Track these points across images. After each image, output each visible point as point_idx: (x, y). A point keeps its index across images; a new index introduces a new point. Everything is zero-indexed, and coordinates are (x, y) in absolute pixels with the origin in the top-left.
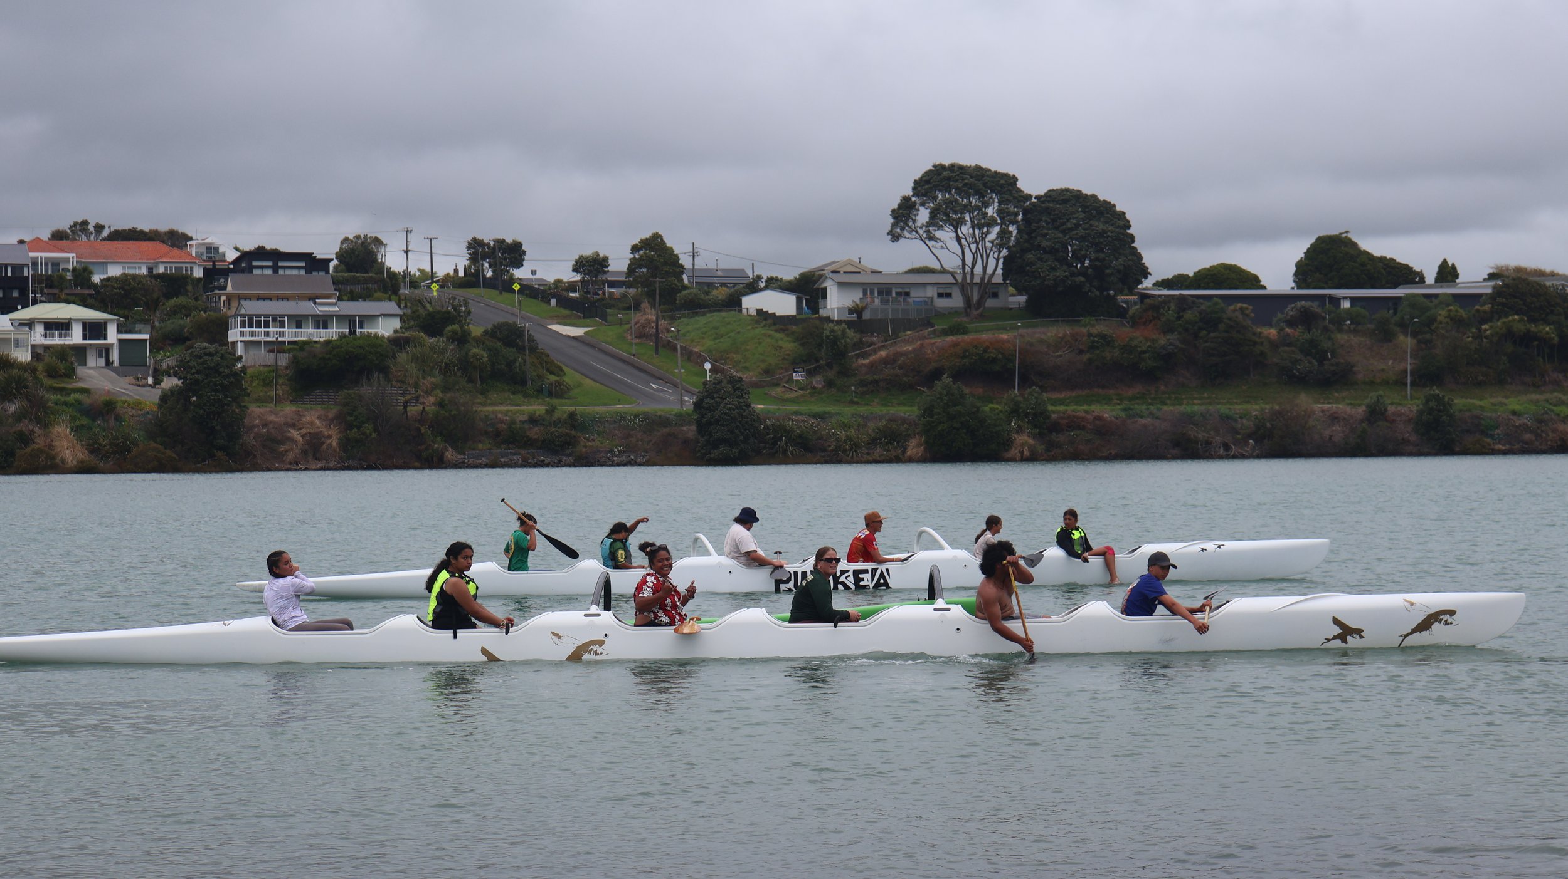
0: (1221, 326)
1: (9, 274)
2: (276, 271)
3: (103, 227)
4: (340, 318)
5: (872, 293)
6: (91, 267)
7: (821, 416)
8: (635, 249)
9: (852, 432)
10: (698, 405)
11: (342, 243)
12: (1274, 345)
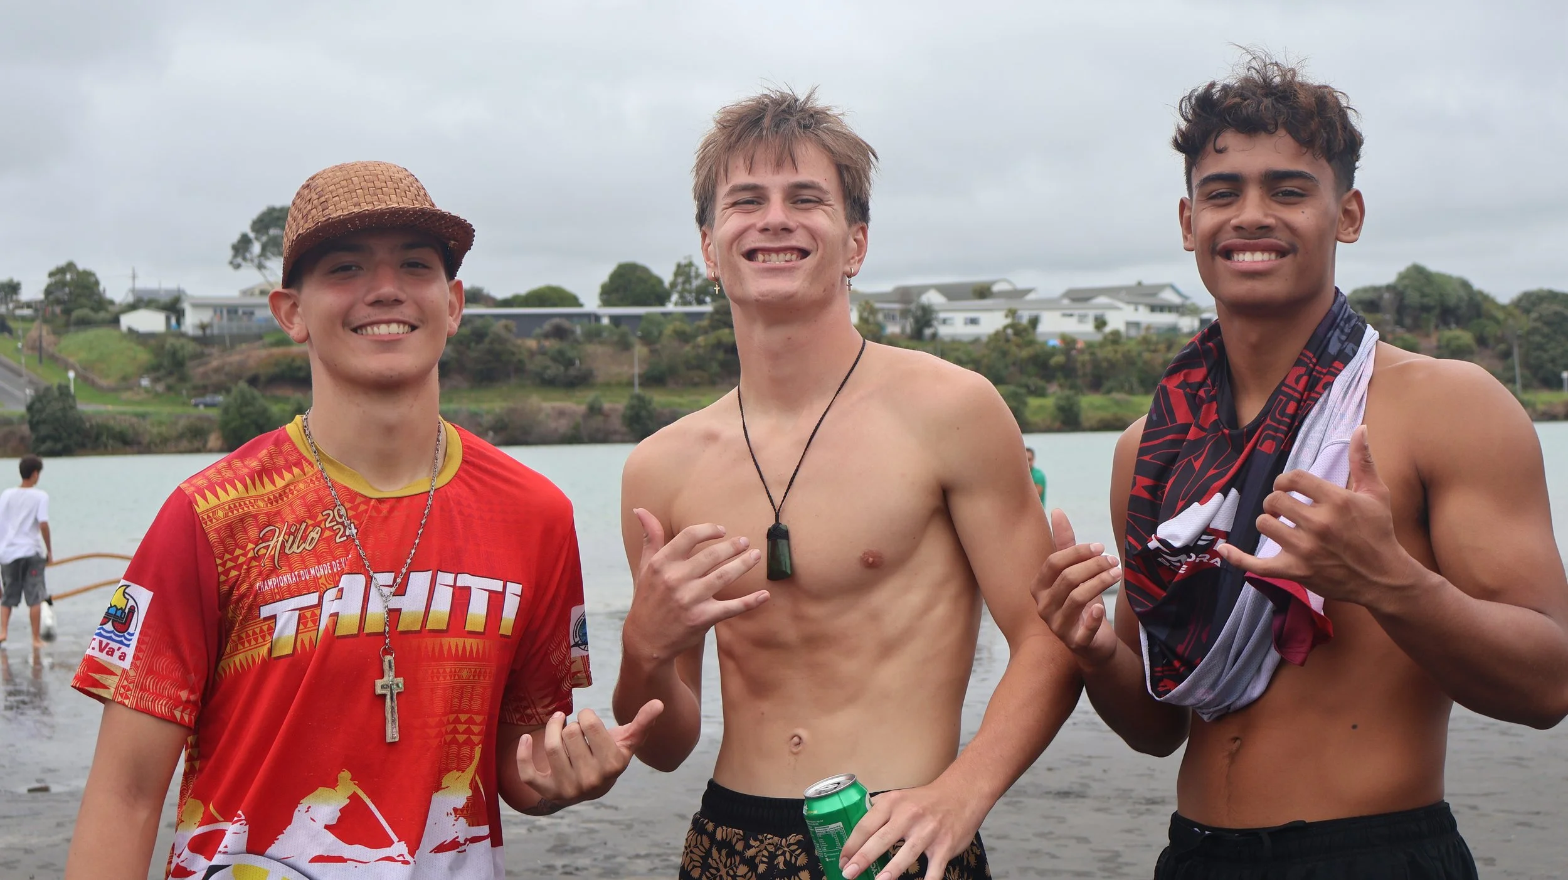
0: (487, 340)
5: (221, 312)
7: (143, 416)
8: (51, 275)
9: (163, 429)
10: (30, 408)
12: (532, 354)
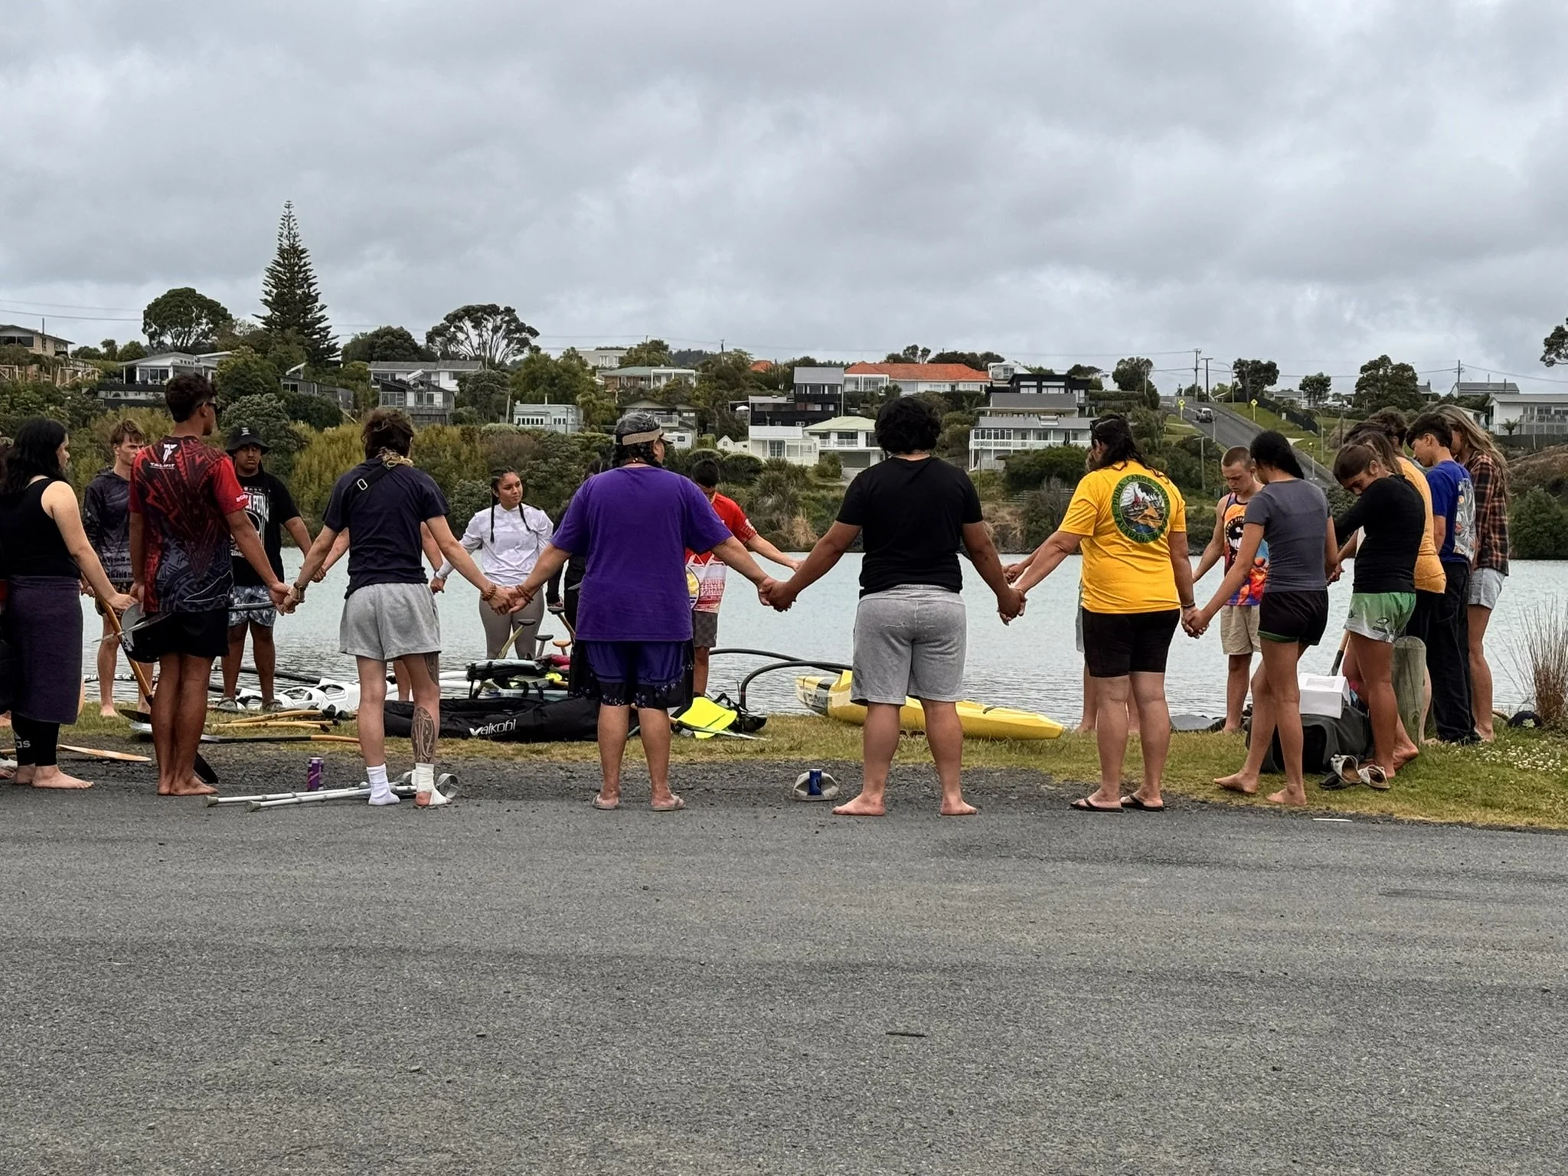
1: (826, 392)
2: (1039, 391)
3: (929, 351)
4: (1056, 431)
5: (1532, 410)
6: (900, 386)
8: (1364, 369)
11: (1119, 364)
